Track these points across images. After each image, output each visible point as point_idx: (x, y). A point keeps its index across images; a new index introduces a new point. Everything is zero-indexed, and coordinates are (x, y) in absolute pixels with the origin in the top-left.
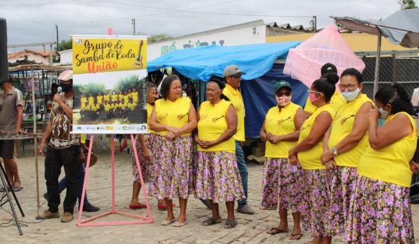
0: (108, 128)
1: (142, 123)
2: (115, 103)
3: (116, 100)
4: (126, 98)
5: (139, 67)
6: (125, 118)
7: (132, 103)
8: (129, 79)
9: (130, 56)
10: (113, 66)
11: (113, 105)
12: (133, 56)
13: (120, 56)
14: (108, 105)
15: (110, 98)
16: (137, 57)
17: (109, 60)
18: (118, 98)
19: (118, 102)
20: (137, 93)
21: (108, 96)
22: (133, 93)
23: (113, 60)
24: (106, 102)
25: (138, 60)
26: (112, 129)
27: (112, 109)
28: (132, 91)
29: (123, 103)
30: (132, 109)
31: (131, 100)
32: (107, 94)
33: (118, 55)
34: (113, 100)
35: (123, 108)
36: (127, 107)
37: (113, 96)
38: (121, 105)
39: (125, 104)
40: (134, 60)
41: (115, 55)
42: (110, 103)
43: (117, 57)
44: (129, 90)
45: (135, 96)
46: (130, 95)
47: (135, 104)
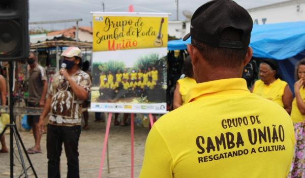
0: (126, 107)
1: (161, 102)
2: (134, 81)
3: (136, 78)
4: (145, 76)
5: (160, 45)
6: (144, 96)
7: (151, 81)
8: (149, 57)
9: (150, 33)
10: (133, 44)
11: (132, 83)
12: (154, 34)
13: (140, 34)
14: (127, 83)
15: (130, 77)
16: (158, 35)
17: (129, 37)
18: (137, 76)
19: (137, 81)
20: (156, 72)
21: (127, 74)
22: (153, 72)
23: (133, 38)
24: (125, 80)
25: (159, 37)
26: (130, 107)
27: (131, 88)
28: (151, 70)
29: (142, 81)
30: (151, 88)
31: (150, 79)
32: (126, 72)
33: (138, 33)
34: (132, 79)
35: (142, 87)
36: (146, 86)
37: (132, 74)
38: (140, 83)
39: (145, 83)
40: (155, 38)
41: (135, 33)
42: (129, 81)
43: (138, 35)
44: (149, 69)
45: (154, 74)
46: (149, 73)
47: (154, 83)
